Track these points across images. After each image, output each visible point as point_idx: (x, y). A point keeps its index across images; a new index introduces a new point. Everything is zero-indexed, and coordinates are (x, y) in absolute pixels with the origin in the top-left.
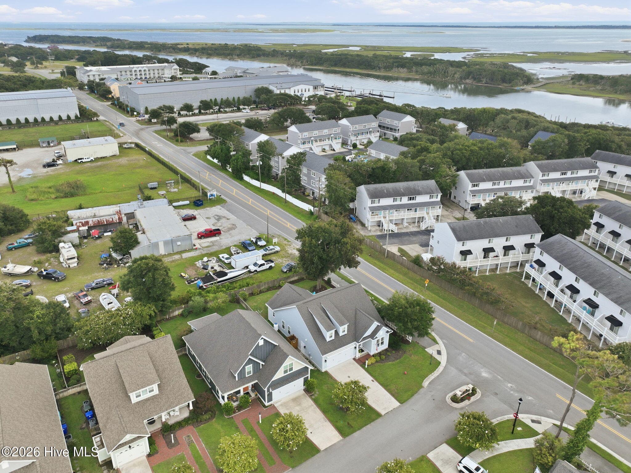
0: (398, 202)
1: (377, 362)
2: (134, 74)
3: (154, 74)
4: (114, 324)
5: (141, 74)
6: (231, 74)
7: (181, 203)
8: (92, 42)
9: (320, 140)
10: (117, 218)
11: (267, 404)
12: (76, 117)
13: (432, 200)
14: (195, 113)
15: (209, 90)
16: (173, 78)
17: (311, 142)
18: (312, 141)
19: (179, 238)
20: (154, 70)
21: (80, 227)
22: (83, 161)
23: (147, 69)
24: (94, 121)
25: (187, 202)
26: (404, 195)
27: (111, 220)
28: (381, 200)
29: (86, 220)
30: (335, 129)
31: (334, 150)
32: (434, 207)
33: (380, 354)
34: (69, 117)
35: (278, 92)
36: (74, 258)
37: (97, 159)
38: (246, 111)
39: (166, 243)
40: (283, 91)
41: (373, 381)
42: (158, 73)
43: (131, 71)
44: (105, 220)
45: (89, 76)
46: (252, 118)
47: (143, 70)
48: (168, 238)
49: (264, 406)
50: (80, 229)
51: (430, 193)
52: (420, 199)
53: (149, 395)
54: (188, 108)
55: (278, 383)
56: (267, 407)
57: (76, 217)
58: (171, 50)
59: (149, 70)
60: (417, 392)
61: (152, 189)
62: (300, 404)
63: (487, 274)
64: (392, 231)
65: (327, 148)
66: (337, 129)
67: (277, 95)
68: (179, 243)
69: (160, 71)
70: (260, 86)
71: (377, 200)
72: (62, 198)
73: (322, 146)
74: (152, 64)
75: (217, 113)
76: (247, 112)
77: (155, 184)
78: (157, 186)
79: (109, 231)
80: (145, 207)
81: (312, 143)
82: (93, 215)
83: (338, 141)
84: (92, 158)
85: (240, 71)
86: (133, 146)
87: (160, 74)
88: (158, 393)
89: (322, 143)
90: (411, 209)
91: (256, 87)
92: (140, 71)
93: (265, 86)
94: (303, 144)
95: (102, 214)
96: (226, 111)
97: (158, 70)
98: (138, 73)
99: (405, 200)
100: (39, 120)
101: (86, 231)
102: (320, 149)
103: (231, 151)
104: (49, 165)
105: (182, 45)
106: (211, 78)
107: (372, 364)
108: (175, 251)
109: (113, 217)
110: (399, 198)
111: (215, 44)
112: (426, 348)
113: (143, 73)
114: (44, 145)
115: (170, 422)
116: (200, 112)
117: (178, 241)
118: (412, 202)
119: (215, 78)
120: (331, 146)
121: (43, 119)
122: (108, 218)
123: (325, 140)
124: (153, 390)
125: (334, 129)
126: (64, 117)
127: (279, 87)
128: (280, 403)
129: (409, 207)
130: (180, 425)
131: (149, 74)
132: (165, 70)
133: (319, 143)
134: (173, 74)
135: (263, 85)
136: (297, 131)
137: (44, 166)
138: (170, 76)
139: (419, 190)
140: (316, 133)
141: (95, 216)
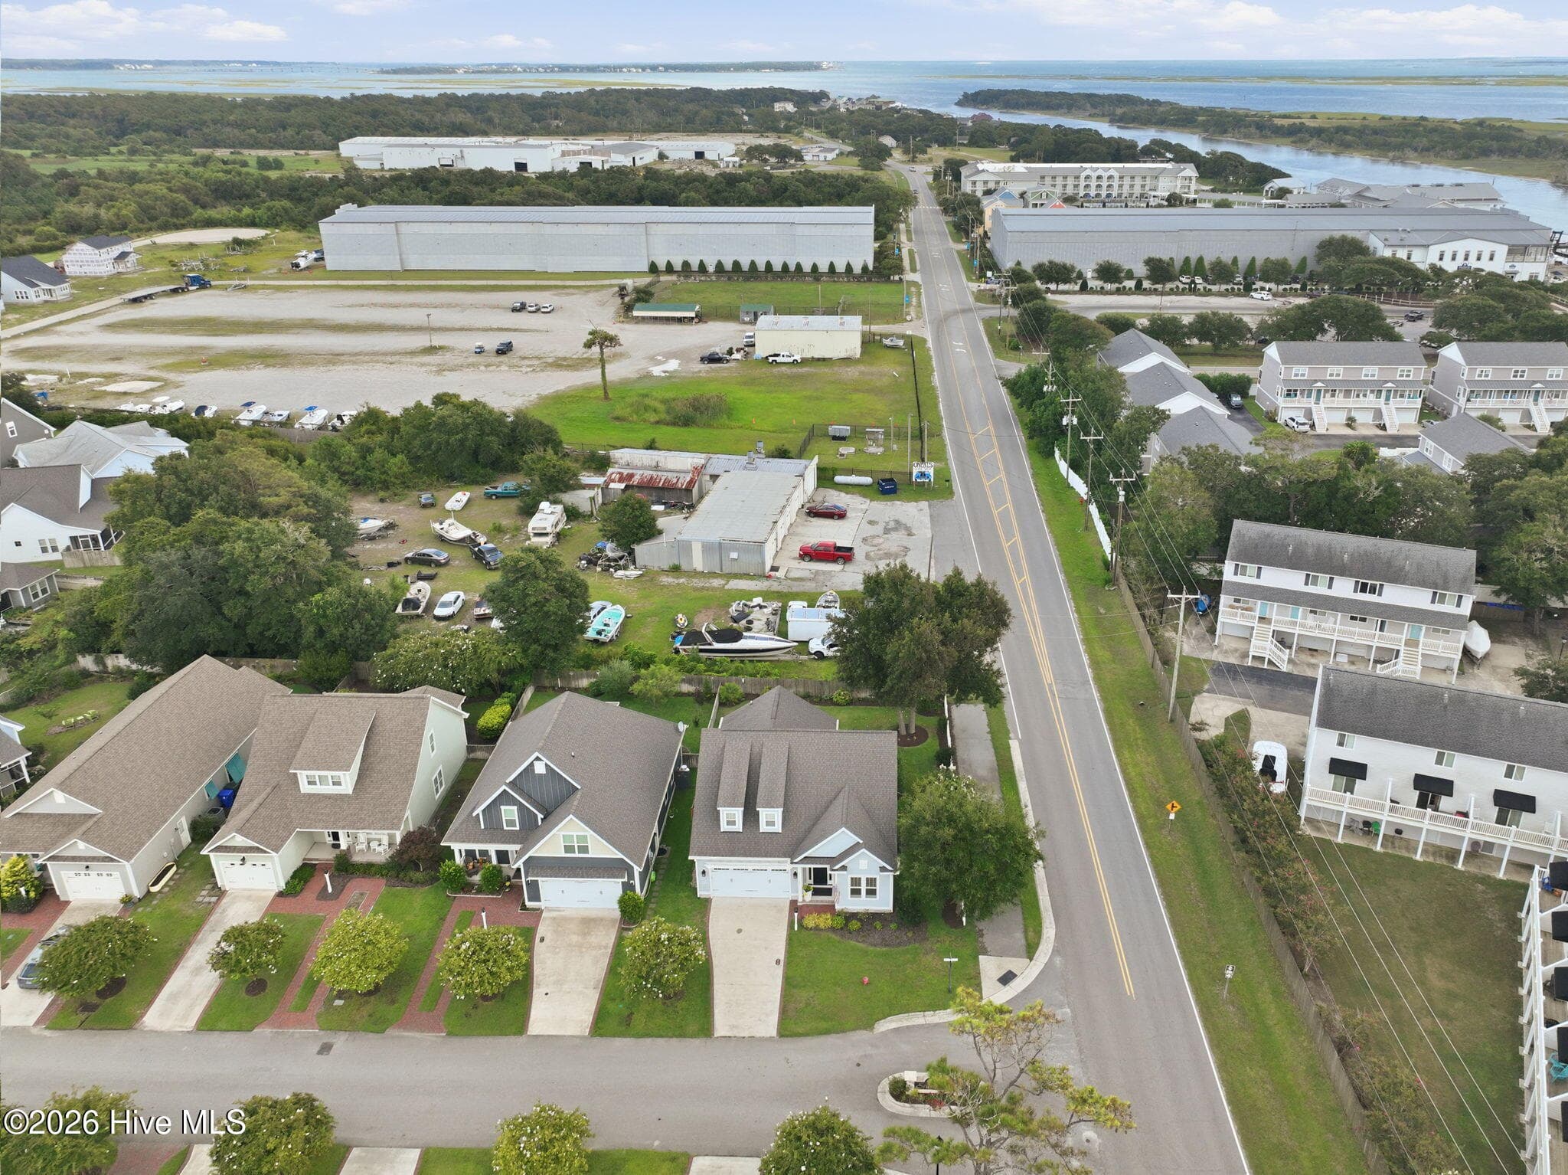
0: (1320, 589)
1: (832, 929)
2: (1083, 183)
3: (1132, 186)
4: (426, 658)
5: (1099, 186)
6: (1328, 197)
7: (853, 479)
8: (1088, 105)
9: (1347, 394)
10: (688, 479)
11: (528, 904)
12: (865, 268)
13: (1437, 607)
14: (1124, 287)
15: (1189, 233)
16: (1173, 200)
17: (1314, 395)
18: (1319, 391)
19: (734, 544)
20: (1133, 178)
21: (613, 481)
22: (779, 359)
23: (1116, 175)
24: (894, 282)
25: (868, 480)
26: (1343, 571)
27: (675, 480)
28: (1267, 571)
29: (631, 471)
30: (1406, 368)
31: (1383, 428)
32: (1448, 632)
33: (850, 917)
34: (849, 268)
35: (1387, 253)
36: (546, 534)
37: (805, 361)
38: (1259, 296)
39: (707, 548)
40: (1402, 254)
41: (778, 962)
42: (1143, 186)
43: (1077, 178)
44: (663, 478)
45: (974, 183)
46: (1231, 315)
47: (1105, 175)
48: (714, 538)
49: (524, 907)
50: (612, 485)
51: (1438, 583)
52: (1393, 595)
53: (329, 789)
54: (1109, 273)
55: (551, 868)
56: (527, 909)
57: (623, 462)
58: (1253, 130)
59: (1121, 178)
60: (843, 1031)
61: (835, 438)
62: (584, 935)
63: (1418, 857)
64: (1270, 662)
65: (1362, 418)
66: (1411, 368)
67: (1383, 261)
68: (734, 555)
69: (1148, 181)
70: (1337, 235)
71: (1252, 568)
72: (667, 424)
73: (1350, 410)
74: (1162, 162)
75: (1183, 292)
76: (1262, 299)
77: (844, 430)
78: (848, 434)
79: (664, 504)
80: (756, 469)
81: (1318, 399)
82: (654, 464)
83: (1405, 403)
84: (798, 357)
85: (1348, 192)
86: (901, 343)
87: (1147, 188)
88: (350, 792)
89: (1351, 402)
90: (1364, 620)
91: (1326, 236)
92: (1099, 178)
93: (1350, 234)
94: (1288, 395)
95: (671, 466)
96: (1210, 290)
97: (1144, 178)
98: (1094, 183)
99: (1344, 588)
100: (792, 268)
101: (619, 492)
102: (1342, 418)
103: (1046, 383)
104: (713, 359)
105: (1299, 118)
106: (1270, 205)
107: (817, 928)
108: (726, 571)
109: (682, 475)
110: (1324, 578)
111: (1390, 118)
112: (985, 952)
113: (1105, 184)
114: (747, 319)
115: (357, 859)
116: (1139, 285)
117: (735, 549)
118: (1367, 597)
119: (1283, 206)
120: (1378, 413)
121: (799, 266)
122: (670, 475)
123: (1365, 395)
124: (339, 784)
125: (1401, 368)
126: (840, 268)
127: (1394, 238)
128: (554, 914)
129: (1358, 613)
130: (368, 870)
131: (1121, 186)
132: (1161, 179)
133: (1339, 400)
134: (1178, 191)
135: (1344, 233)
136: (1279, 361)
137: (703, 359)
138: (1166, 194)
139: (1402, 569)
140: (1336, 372)
141: (657, 467)
